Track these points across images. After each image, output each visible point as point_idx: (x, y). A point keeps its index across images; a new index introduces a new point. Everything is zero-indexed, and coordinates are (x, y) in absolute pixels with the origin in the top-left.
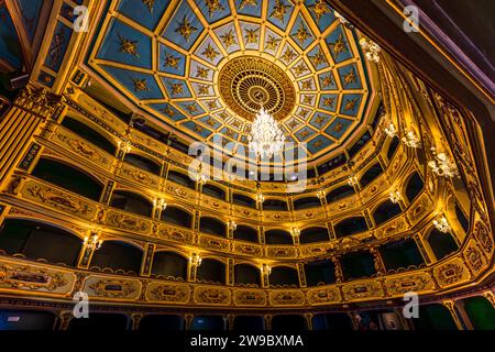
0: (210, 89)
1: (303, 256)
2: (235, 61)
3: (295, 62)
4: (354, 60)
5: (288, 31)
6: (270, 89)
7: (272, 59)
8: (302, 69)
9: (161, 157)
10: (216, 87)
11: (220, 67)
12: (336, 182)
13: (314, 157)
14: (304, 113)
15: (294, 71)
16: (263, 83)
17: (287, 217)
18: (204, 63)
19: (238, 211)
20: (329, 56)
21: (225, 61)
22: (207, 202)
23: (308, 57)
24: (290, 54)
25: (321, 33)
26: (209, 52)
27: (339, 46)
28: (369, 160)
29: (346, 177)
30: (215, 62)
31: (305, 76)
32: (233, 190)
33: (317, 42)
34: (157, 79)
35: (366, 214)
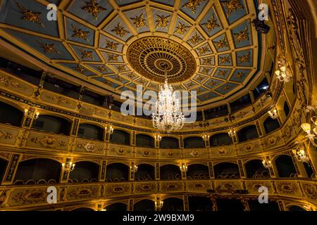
0: (119, 58)
1: (188, 190)
2: (144, 39)
3: (200, 45)
4: (252, 47)
5: (199, 20)
6: (175, 62)
7: (180, 41)
8: (205, 50)
9: (72, 114)
10: (125, 57)
11: (129, 43)
12: (218, 129)
13: (203, 103)
14: (201, 79)
15: (198, 51)
16: (169, 57)
17: (178, 154)
18: (114, 38)
19: (139, 153)
20: (231, 43)
21: (135, 39)
22: (113, 150)
23: (213, 42)
24: (196, 39)
25: (229, 25)
26: (119, 30)
27: (242, 36)
28: (247, 121)
29: (227, 128)
30: (125, 38)
31: (207, 55)
32: (136, 132)
33: (224, 31)
34: (66, 45)
35: (240, 163)
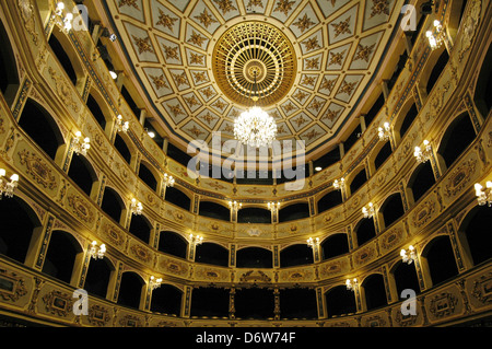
0: (214, 25)
1: (195, 278)
3: (311, 73)
4: (346, 106)
5: (332, 47)
6: (271, 76)
7: (298, 55)
8: (311, 81)
10: (223, 29)
15: (303, 78)
16: (270, 66)
17: (190, 220)
19: (142, 192)
20: (336, 89)
21: (261, 18)
23: (323, 77)
24: (314, 64)
25: (348, 69)
27: (348, 88)
31: (307, 89)
32: (142, 158)
33: (340, 72)
